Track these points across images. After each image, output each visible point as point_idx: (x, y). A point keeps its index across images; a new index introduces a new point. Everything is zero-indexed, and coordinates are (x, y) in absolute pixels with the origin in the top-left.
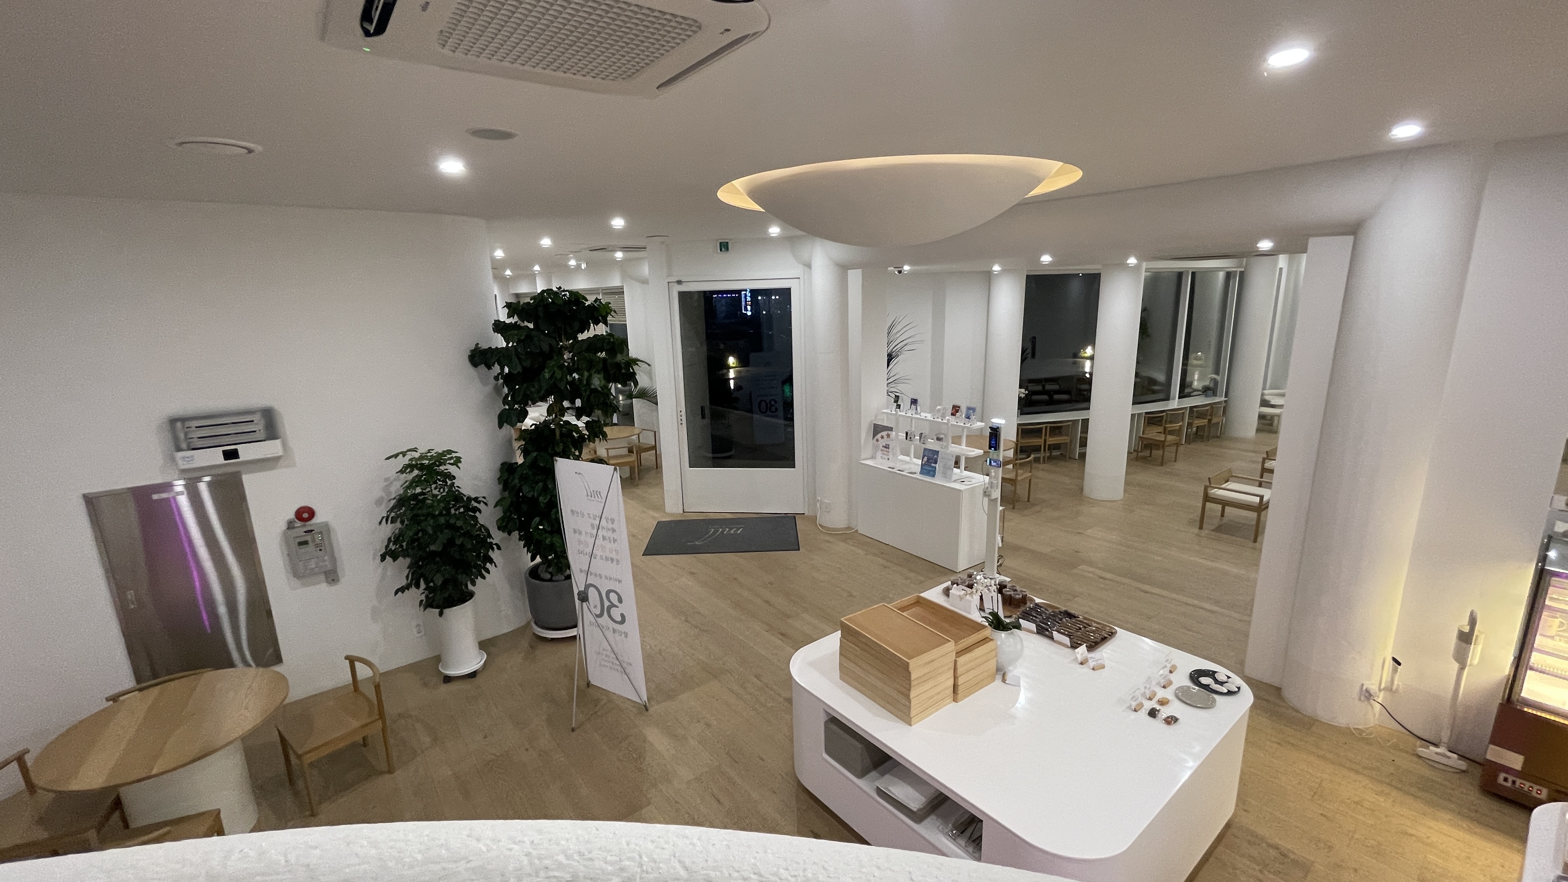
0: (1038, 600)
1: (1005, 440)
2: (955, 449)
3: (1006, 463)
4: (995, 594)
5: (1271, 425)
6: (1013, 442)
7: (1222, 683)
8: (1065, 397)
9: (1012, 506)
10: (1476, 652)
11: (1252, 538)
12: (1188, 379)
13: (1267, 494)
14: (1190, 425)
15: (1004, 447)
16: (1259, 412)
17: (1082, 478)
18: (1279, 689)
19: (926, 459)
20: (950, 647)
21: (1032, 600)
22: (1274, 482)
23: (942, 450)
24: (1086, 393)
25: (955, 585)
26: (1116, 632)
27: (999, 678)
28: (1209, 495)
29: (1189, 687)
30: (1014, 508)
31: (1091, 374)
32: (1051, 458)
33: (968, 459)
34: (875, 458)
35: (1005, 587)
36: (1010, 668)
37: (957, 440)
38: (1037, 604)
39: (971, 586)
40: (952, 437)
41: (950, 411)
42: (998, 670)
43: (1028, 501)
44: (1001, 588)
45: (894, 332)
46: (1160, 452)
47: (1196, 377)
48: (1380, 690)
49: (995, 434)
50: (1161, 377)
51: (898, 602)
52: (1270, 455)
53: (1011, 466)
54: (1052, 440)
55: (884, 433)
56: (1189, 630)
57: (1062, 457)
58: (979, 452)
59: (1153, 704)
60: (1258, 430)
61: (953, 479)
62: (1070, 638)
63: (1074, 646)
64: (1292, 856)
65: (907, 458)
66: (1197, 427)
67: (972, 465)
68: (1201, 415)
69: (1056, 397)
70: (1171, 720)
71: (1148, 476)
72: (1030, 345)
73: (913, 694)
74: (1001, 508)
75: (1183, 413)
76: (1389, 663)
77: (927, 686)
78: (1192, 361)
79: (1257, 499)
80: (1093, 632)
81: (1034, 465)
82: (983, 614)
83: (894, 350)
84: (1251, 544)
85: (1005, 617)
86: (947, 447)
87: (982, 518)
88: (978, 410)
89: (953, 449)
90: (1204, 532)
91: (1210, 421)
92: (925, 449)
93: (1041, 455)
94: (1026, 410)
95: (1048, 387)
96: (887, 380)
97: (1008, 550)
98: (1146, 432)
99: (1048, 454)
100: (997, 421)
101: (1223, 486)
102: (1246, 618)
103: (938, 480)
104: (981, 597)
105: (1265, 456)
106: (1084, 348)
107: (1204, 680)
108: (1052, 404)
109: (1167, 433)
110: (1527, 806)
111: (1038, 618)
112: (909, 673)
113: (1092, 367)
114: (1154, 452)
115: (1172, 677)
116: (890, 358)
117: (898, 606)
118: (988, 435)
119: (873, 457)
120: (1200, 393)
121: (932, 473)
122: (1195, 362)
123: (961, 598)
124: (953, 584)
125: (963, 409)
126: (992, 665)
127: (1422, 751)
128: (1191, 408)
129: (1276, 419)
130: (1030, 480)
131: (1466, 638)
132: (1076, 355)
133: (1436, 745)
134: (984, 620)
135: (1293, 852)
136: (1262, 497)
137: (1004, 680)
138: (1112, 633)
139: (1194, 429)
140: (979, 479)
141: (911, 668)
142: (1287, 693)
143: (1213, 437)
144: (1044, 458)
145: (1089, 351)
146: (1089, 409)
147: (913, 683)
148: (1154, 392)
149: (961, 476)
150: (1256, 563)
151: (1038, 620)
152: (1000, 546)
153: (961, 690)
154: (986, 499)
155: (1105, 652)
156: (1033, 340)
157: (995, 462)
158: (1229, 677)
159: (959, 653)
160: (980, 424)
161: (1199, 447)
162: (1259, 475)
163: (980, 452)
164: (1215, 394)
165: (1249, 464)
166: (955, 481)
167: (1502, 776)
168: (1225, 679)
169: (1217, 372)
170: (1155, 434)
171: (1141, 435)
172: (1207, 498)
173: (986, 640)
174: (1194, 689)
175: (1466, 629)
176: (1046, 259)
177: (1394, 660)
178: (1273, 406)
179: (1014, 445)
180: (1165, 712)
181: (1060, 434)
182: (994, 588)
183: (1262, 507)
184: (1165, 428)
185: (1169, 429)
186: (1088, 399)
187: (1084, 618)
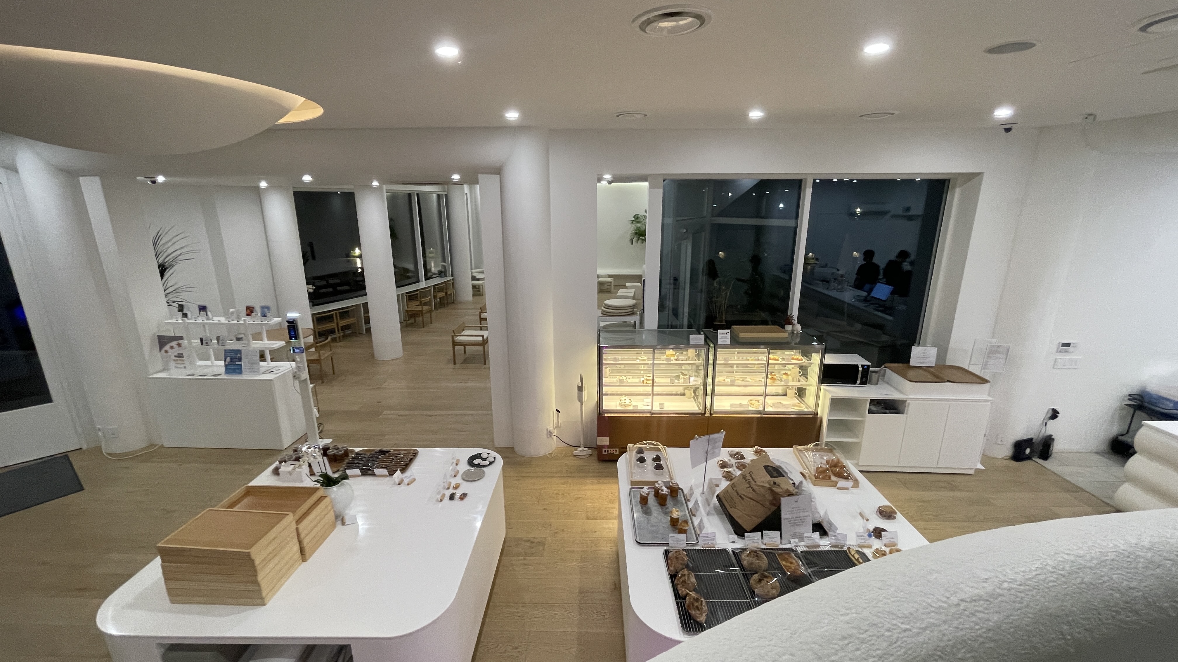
0: (357, 450)
1: (302, 328)
2: (257, 345)
3: (308, 348)
4: (320, 459)
5: (479, 291)
6: (311, 329)
7: (485, 459)
8: (346, 288)
9: (321, 381)
10: (585, 393)
11: (483, 362)
12: (428, 267)
13: (485, 333)
14: (435, 297)
15: (303, 333)
16: (472, 284)
17: (372, 347)
18: (513, 448)
19: (228, 359)
20: (290, 518)
21: (352, 451)
22: (488, 326)
23: (245, 348)
24: (361, 283)
25: (283, 463)
26: (418, 452)
27: (339, 523)
28: (456, 341)
29: (469, 470)
30: (323, 382)
31: (362, 268)
32: (345, 336)
33: (272, 351)
34: (168, 369)
35: (328, 449)
36: (346, 512)
37: (257, 337)
38: (357, 453)
39: (297, 459)
40: (252, 335)
41: (244, 312)
42: (337, 517)
43: (334, 373)
44: (325, 451)
45: (161, 243)
46: (421, 319)
47: (433, 265)
48: (554, 429)
49: (292, 327)
50: (411, 267)
51: (225, 501)
52: (483, 310)
53: (313, 349)
54: (343, 323)
55: (174, 344)
56: (461, 432)
57: (354, 334)
58: (281, 344)
59: (451, 491)
60: (474, 295)
61: (261, 372)
62: (387, 469)
63: (391, 474)
64: (536, 541)
65: (208, 363)
66: (440, 298)
67: (276, 355)
68: (441, 290)
69: (339, 288)
70: (464, 496)
71: (416, 336)
72: (309, 250)
73: (260, 577)
74: (312, 385)
75: (430, 290)
76: (555, 412)
77: (271, 565)
78: (428, 254)
79: (481, 338)
80: (403, 458)
81: (332, 344)
82: (314, 478)
83: (166, 260)
84: (484, 366)
85: (334, 473)
86: (249, 344)
87: (296, 398)
88: (273, 309)
89: (255, 346)
90: (458, 365)
91: (446, 293)
92: (226, 351)
93: (337, 335)
94: (316, 301)
95: (331, 281)
96: (165, 291)
97: (324, 417)
98: (409, 306)
99: (342, 334)
100: (292, 315)
101: (462, 334)
102: (489, 412)
103: (245, 376)
104: (310, 465)
105: (480, 311)
106: (354, 250)
107: (476, 462)
108: (336, 295)
109: (422, 304)
110: (614, 460)
111: (360, 463)
112: (252, 561)
113: (362, 263)
114: (417, 319)
115: (458, 467)
116: (163, 270)
117: (226, 504)
118: (286, 327)
119: (164, 370)
120: (437, 275)
121: (238, 371)
122: (431, 255)
123: (290, 473)
124: (281, 462)
125: (258, 309)
126: (331, 516)
127: (575, 453)
128: (434, 286)
129: (481, 286)
130: (332, 357)
131: (580, 389)
132: (348, 255)
133: (579, 447)
134: (316, 483)
135: (536, 538)
136: (483, 336)
137: (343, 524)
138: (415, 453)
139: (439, 300)
140: (286, 367)
141: (253, 556)
142: (516, 450)
143: (450, 303)
144: (339, 337)
145: (357, 252)
146: (366, 295)
147: (258, 568)
148: (409, 278)
149: (269, 367)
150: (488, 377)
151: (361, 465)
152: (318, 416)
153: (307, 550)
154: (297, 382)
155: (414, 469)
156: (311, 245)
157: (298, 349)
158: (488, 454)
159: (298, 522)
160: (277, 320)
161: (444, 311)
162: (479, 323)
163: (283, 343)
164: (446, 276)
165: (472, 317)
166: (264, 373)
167: (604, 450)
168: (486, 456)
169: (444, 261)
170: (415, 306)
171: (406, 309)
172: (455, 344)
173: (321, 498)
174: (472, 469)
175: (580, 385)
176: (307, 178)
177: (557, 410)
178: (478, 280)
179: (312, 332)
180: (458, 493)
181: (349, 317)
182: (319, 454)
183: (484, 342)
184: (421, 302)
185: (423, 302)
186: (364, 288)
187: (394, 450)
